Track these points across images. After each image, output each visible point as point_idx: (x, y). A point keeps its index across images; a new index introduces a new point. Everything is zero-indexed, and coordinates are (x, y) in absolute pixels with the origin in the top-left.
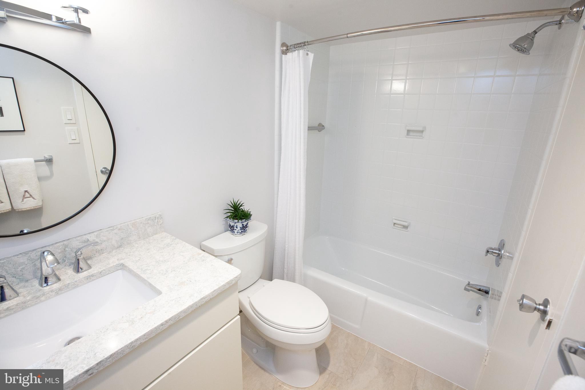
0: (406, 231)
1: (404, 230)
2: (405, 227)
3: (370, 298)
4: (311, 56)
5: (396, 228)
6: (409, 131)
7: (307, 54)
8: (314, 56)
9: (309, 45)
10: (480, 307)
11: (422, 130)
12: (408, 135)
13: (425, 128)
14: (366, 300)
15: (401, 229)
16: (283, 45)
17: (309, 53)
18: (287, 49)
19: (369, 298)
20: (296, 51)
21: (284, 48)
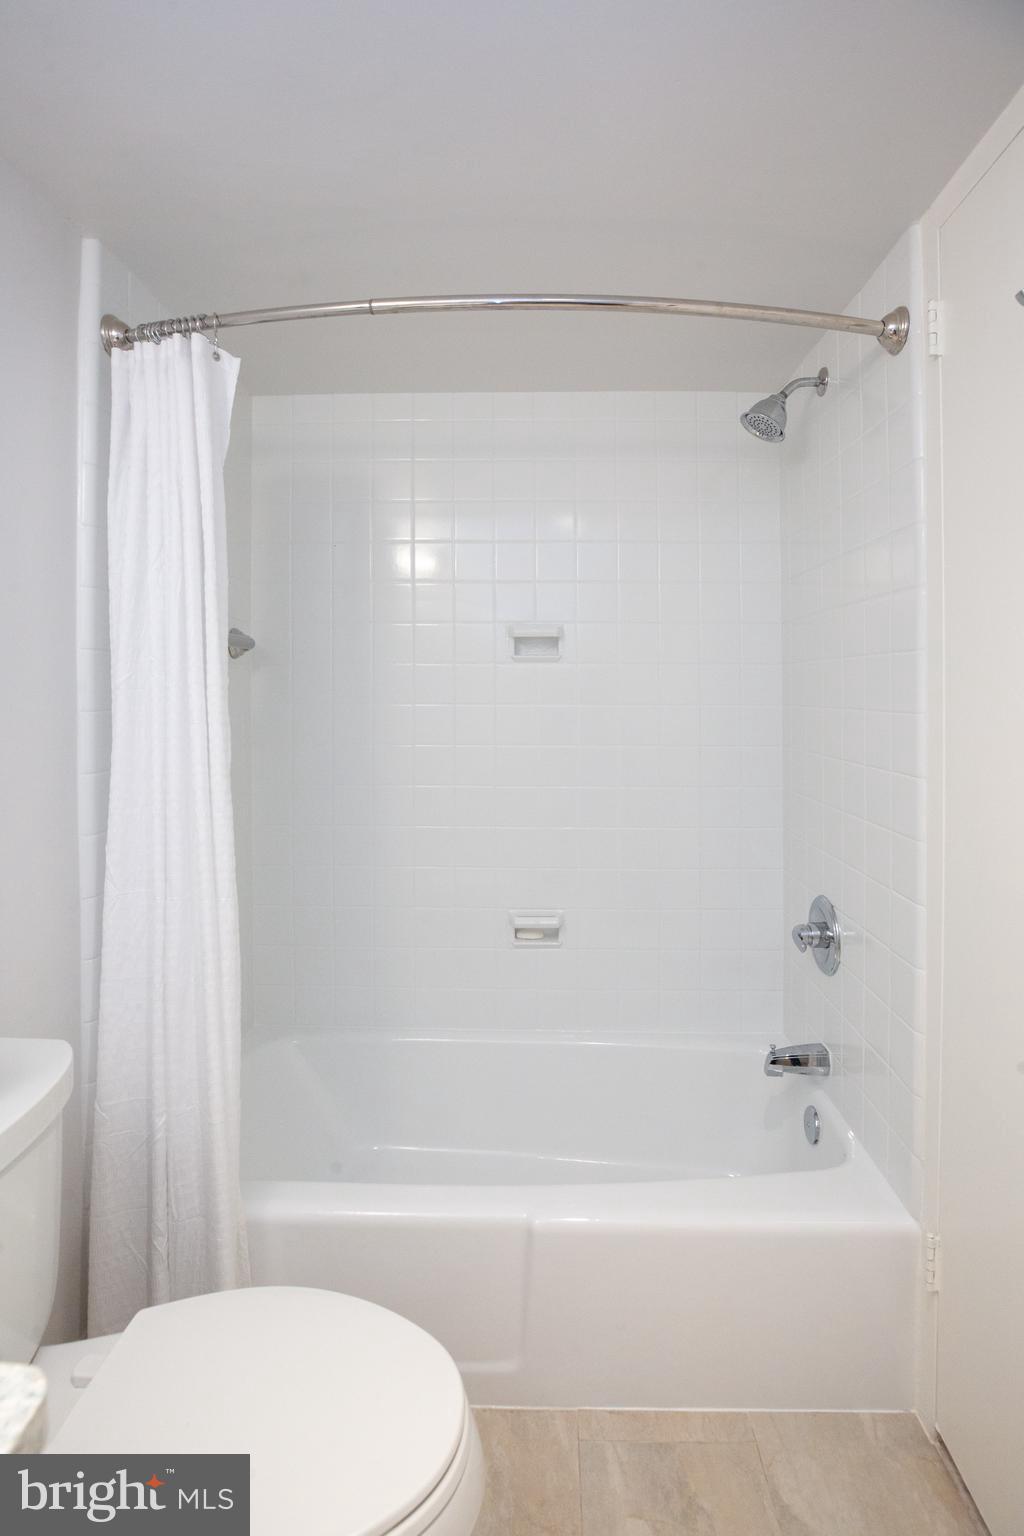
0: (558, 947)
1: (549, 943)
2: (552, 934)
3: (539, 1222)
4: (231, 366)
5: (524, 943)
6: (519, 641)
7: (217, 357)
8: (242, 366)
9: (220, 325)
10: (812, 1114)
11: (555, 635)
12: (517, 652)
13: (561, 630)
14: (529, 1233)
15: (541, 943)
16: (108, 321)
17: (222, 352)
18: (122, 334)
19: (537, 1222)
20: (176, 336)
21: (114, 333)
